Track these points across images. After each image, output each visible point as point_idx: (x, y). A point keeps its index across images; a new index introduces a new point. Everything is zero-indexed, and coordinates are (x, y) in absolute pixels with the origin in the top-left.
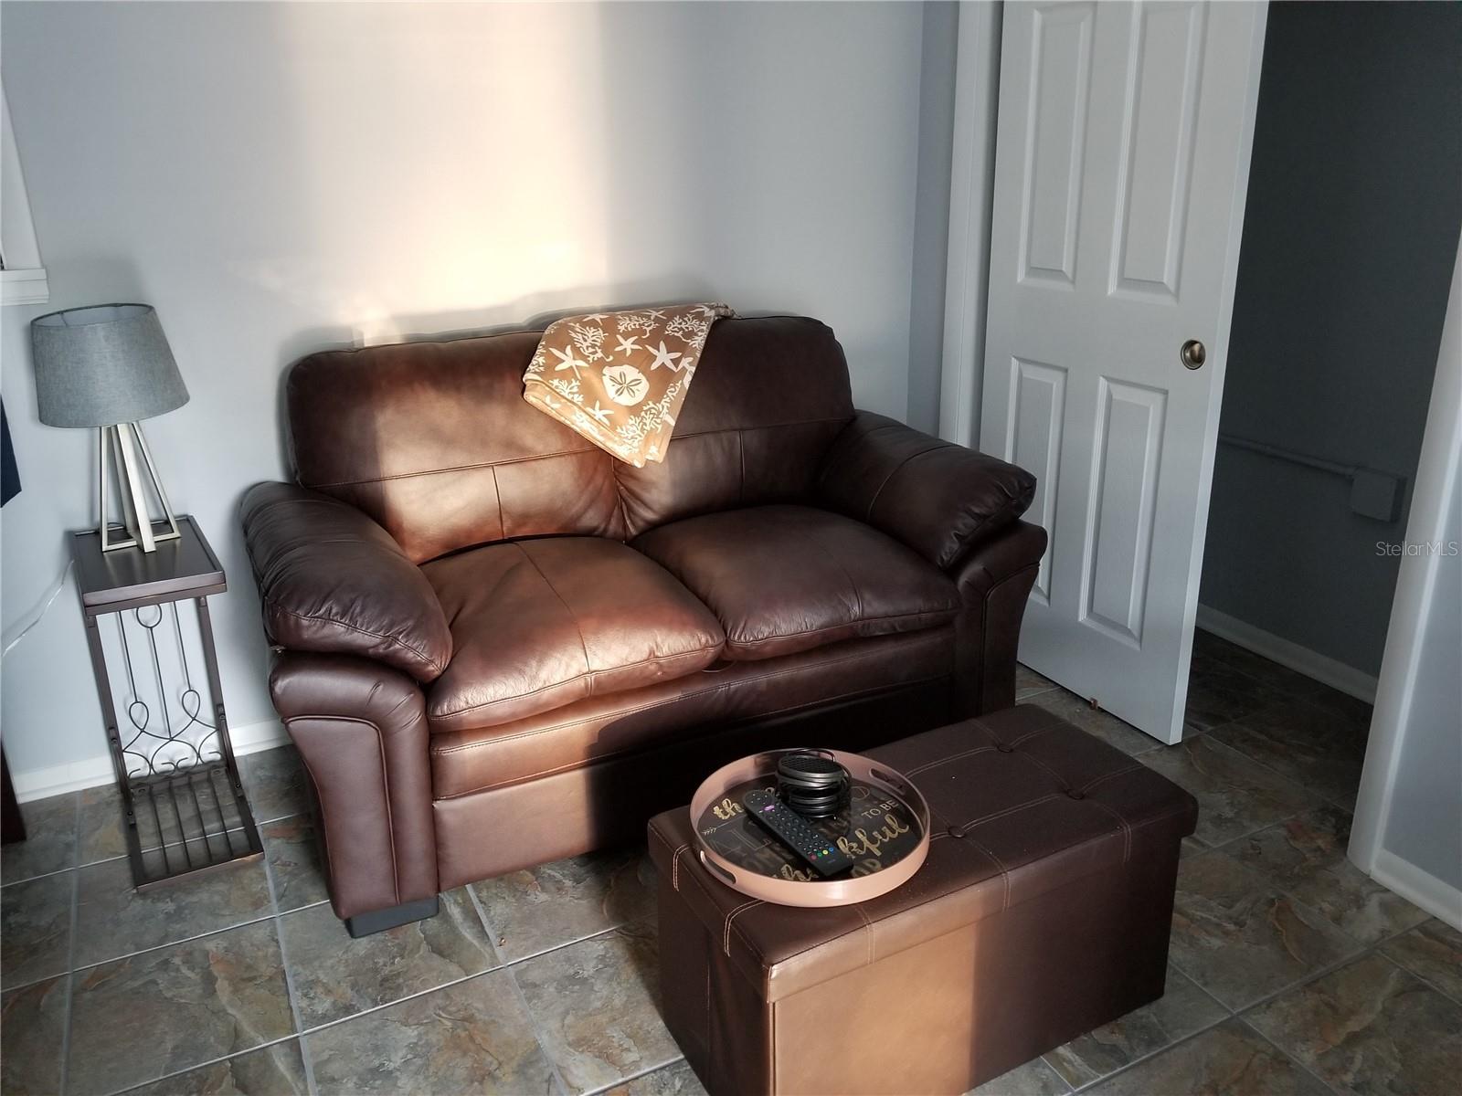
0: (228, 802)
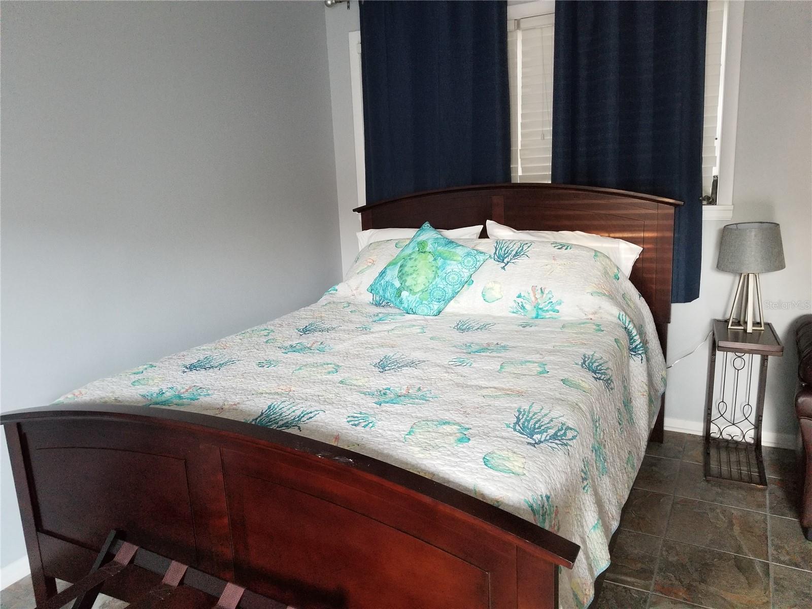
0: (753, 461)
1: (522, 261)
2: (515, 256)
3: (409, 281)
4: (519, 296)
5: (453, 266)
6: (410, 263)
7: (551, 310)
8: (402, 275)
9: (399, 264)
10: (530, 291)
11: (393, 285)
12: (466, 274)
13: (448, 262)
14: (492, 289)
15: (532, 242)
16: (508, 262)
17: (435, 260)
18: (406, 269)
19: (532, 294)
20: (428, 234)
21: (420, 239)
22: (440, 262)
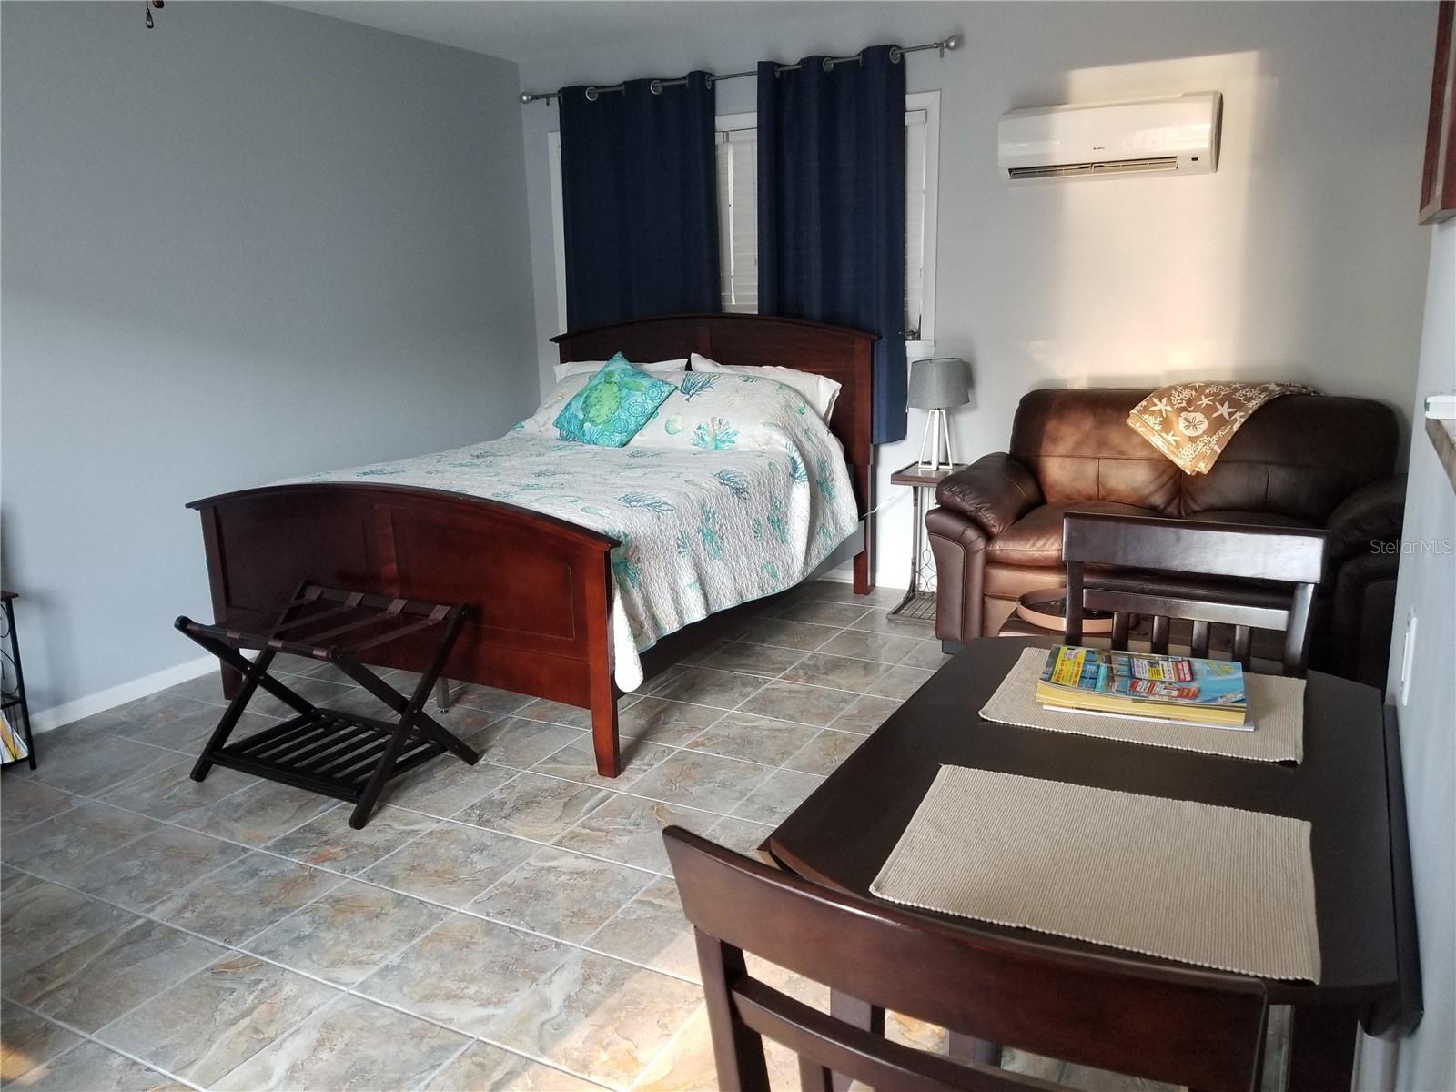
1: (706, 393)
2: (701, 387)
3: (593, 413)
4: (699, 428)
5: (637, 397)
6: (595, 394)
7: (728, 441)
8: (586, 407)
9: (584, 396)
10: (709, 422)
11: (576, 416)
12: (650, 406)
13: (632, 392)
14: (675, 421)
15: (720, 374)
16: (693, 394)
17: (620, 390)
18: (591, 400)
19: (711, 426)
20: (619, 364)
21: (607, 370)
22: (625, 392)
